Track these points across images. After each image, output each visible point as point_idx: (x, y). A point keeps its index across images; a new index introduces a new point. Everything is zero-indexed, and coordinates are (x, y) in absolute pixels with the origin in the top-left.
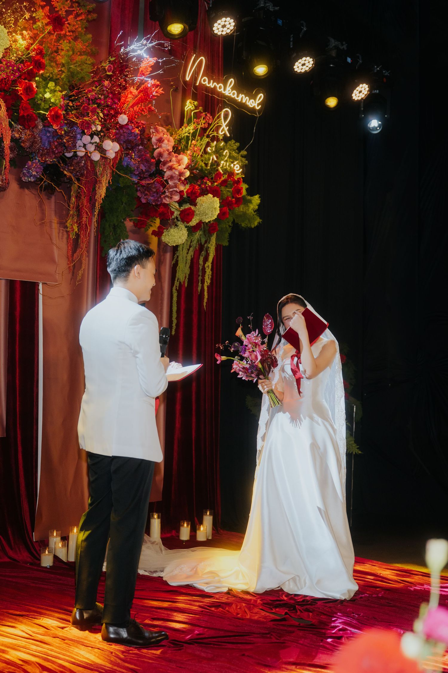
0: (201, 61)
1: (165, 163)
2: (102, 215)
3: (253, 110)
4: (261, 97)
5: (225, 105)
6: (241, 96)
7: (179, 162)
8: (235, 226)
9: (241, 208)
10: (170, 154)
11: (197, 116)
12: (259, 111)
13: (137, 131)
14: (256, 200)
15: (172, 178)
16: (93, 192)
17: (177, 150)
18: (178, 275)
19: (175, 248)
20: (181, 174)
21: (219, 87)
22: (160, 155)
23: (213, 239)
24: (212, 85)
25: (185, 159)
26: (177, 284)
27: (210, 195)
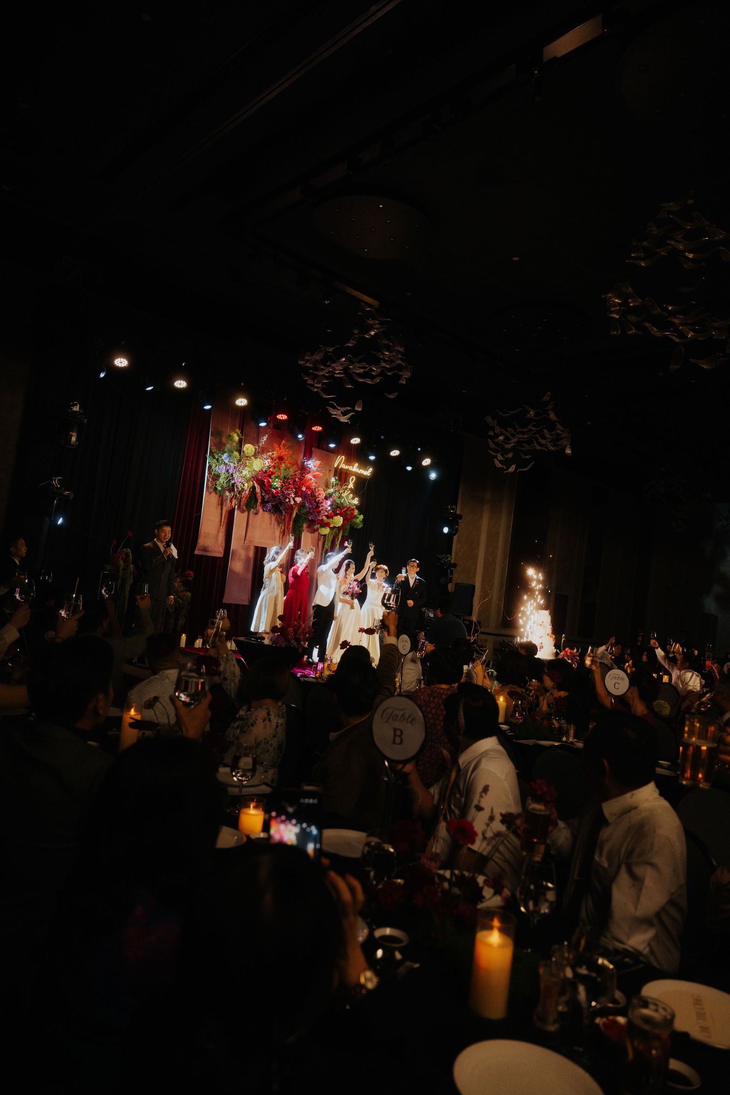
0: (343, 458)
1: (321, 503)
2: (295, 521)
3: (367, 476)
4: (371, 470)
5: (353, 475)
6: (360, 470)
7: (326, 504)
8: (352, 528)
9: (355, 520)
10: (323, 500)
11: (336, 484)
12: (369, 476)
13: (309, 492)
14: (361, 517)
15: (322, 510)
16: (291, 514)
17: (326, 498)
18: (326, 546)
19: (325, 535)
20: (326, 508)
21: (350, 468)
22: (319, 500)
23: (341, 534)
24: (347, 467)
25: (329, 503)
26: (325, 549)
27: (339, 516)
